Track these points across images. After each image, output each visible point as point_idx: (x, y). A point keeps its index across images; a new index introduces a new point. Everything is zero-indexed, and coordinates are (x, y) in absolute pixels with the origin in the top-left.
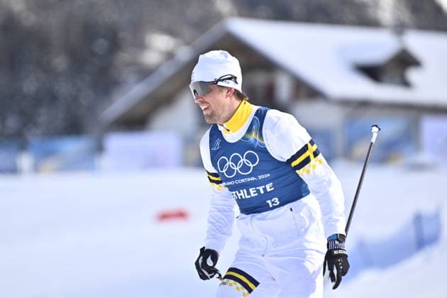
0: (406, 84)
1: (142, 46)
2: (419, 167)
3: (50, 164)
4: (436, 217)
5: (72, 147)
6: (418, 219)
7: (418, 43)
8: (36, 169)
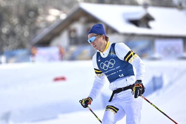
0: (149, 27)
1: (47, 14)
2: (154, 59)
3: (12, 60)
4: (161, 78)
5: (21, 53)
6: (154, 79)
7: (153, 11)
8: (7, 62)
